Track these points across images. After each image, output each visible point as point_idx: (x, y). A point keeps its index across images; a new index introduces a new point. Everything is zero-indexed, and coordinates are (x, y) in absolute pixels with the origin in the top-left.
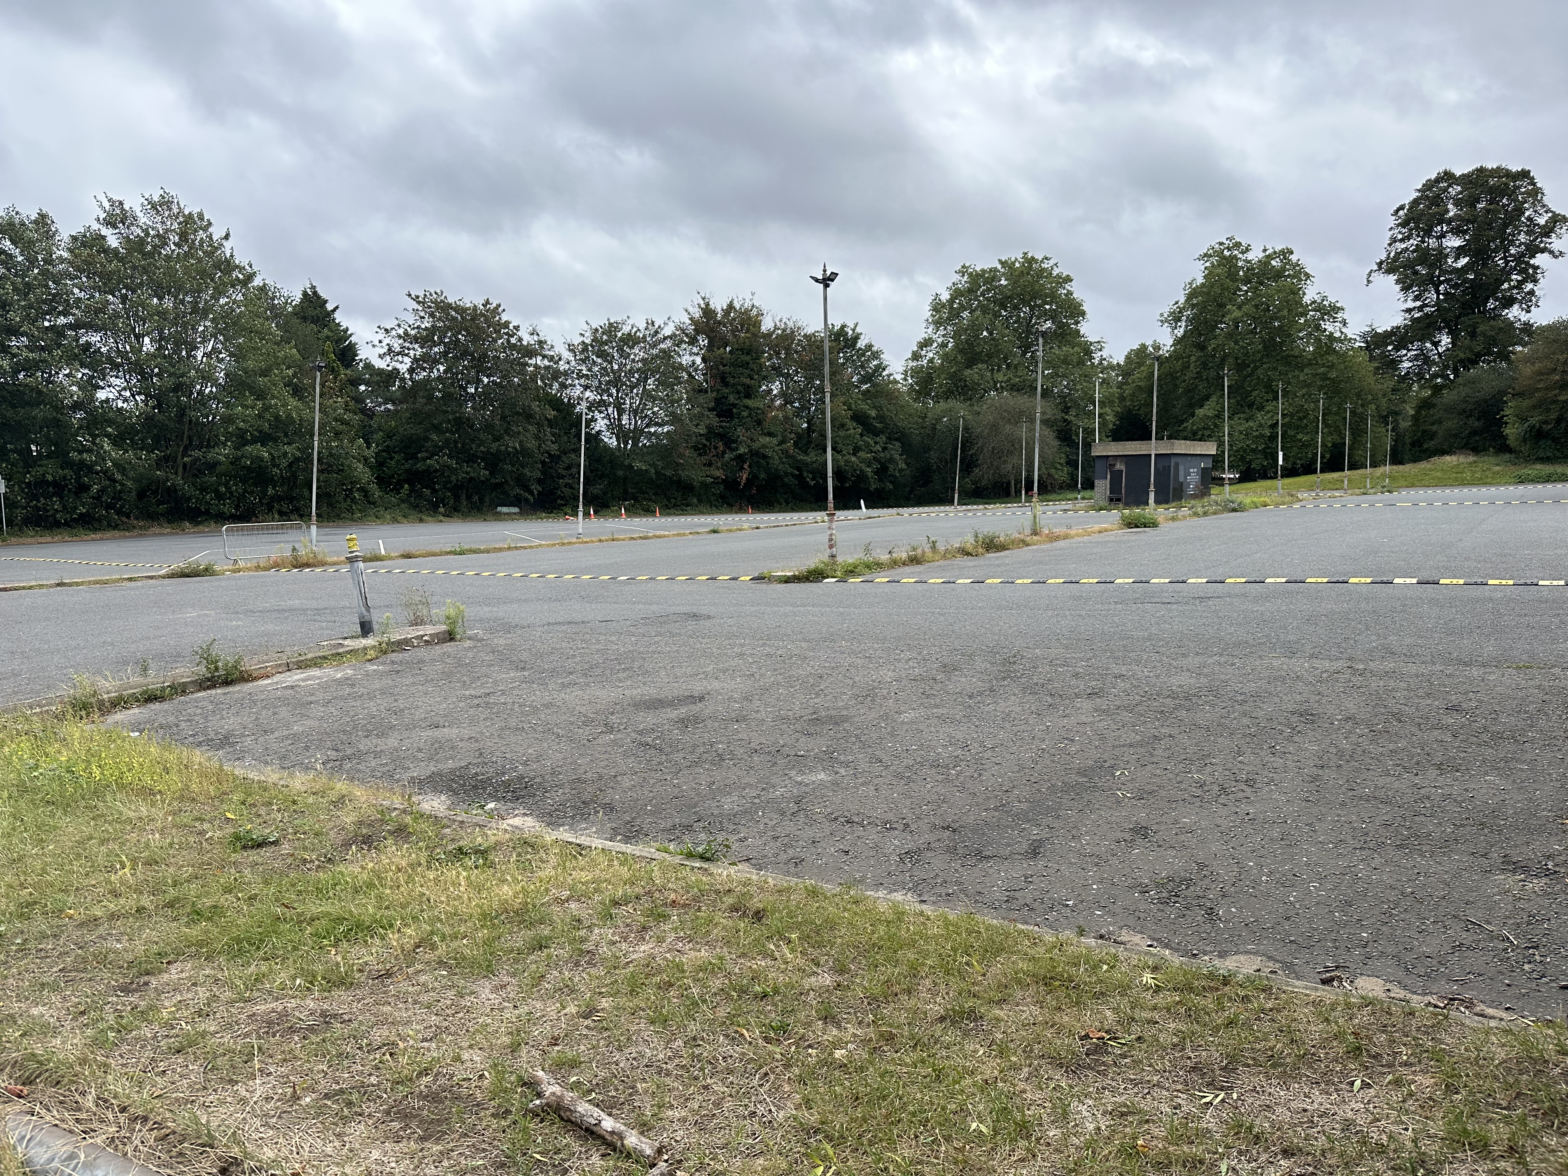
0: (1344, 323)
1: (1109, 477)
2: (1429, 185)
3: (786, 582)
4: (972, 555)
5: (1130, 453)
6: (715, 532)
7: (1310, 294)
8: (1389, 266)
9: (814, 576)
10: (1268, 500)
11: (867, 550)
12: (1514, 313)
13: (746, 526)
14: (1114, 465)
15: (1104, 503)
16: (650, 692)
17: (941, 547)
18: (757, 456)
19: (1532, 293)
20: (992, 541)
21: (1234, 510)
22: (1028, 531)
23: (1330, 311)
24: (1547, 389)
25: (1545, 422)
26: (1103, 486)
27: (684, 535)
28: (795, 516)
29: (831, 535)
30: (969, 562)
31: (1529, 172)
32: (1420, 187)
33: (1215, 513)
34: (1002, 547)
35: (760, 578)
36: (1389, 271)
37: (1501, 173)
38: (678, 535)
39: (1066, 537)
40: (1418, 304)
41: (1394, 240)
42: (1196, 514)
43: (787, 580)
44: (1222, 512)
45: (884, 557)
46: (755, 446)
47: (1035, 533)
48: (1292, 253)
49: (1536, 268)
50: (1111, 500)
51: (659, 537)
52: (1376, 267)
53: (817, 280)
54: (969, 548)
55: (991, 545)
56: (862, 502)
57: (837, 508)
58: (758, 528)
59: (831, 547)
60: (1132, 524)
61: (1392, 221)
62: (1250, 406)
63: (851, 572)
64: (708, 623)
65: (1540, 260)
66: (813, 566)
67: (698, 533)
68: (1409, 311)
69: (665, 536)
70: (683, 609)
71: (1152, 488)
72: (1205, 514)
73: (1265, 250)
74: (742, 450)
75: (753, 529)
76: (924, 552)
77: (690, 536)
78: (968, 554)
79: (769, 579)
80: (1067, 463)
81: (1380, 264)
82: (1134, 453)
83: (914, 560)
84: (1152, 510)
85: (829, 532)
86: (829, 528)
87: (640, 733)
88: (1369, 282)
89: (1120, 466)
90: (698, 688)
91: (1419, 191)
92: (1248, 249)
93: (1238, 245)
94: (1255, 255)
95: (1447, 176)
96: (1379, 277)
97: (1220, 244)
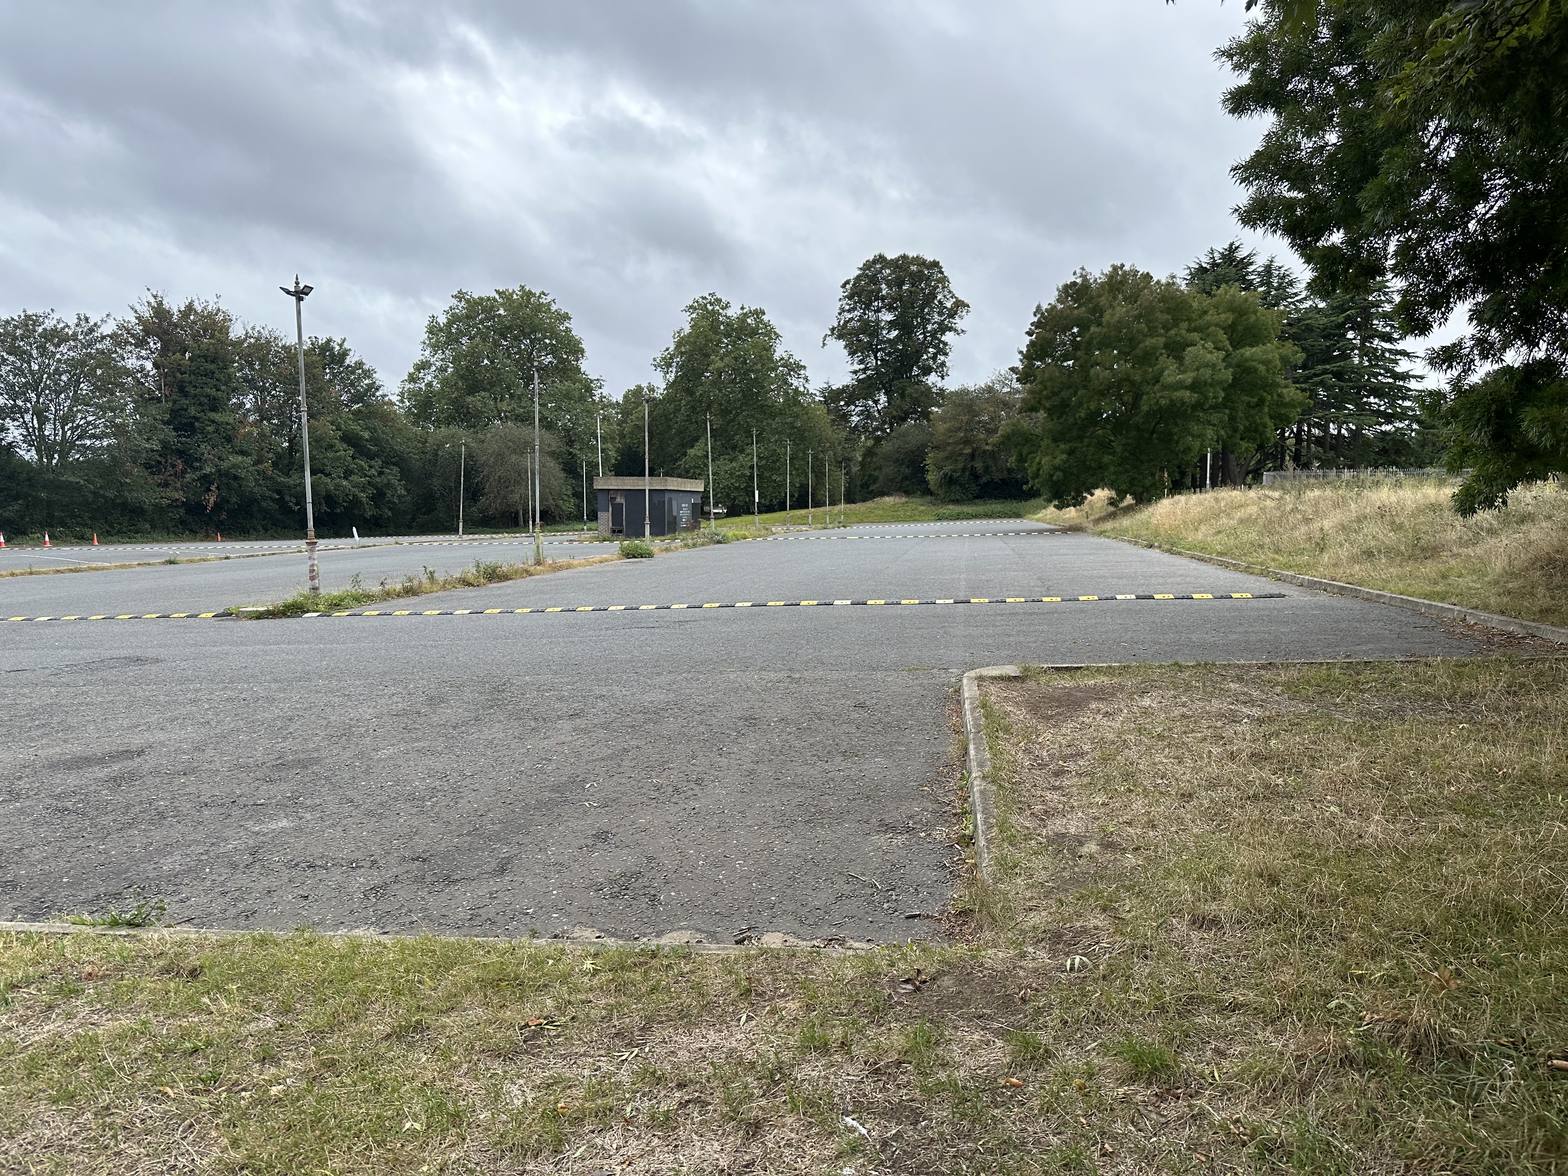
0: (807, 379)
1: (611, 509)
2: (868, 265)
3: (258, 618)
4: (473, 585)
5: (628, 488)
6: (171, 562)
7: (779, 352)
8: (841, 332)
9: (293, 610)
10: (747, 533)
11: (356, 581)
12: (932, 379)
13: (211, 556)
14: (615, 498)
15: (607, 534)
16: (75, 749)
17: (440, 577)
18: (228, 477)
19: (943, 364)
20: (494, 571)
21: (719, 542)
22: (531, 561)
23: (796, 368)
24: (955, 443)
25: (955, 471)
26: (605, 518)
27: (130, 566)
28: (275, 544)
29: (313, 565)
30: (469, 592)
31: (938, 262)
32: (861, 266)
33: (703, 545)
34: (505, 577)
35: (227, 614)
36: (839, 337)
37: (919, 261)
38: (123, 566)
39: (569, 567)
40: (862, 366)
41: (842, 310)
42: (687, 546)
43: (260, 616)
44: (708, 544)
45: (376, 589)
46: (225, 465)
47: (538, 563)
48: (764, 313)
49: (945, 344)
50: (614, 531)
51: (96, 569)
52: (829, 333)
53: (288, 292)
54: (470, 578)
55: (494, 575)
56: (354, 529)
57: (319, 536)
58: (227, 558)
59: (312, 578)
60: (630, 554)
61: (841, 293)
62: (734, 448)
63: (336, 605)
64: (154, 668)
65: (948, 337)
66: (290, 600)
67: (149, 564)
68: (855, 372)
69: (103, 568)
70: (123, 653)
71: (647, 521)
72: (694, 545)
73: (742, 308)
74: (208, 470)
75: (221, 559)
76: (420, 582)
77: (139, 569)
78: (470, 584)
79: (237, 616)
80: (574, 495)
81: (833, 330)
82: (632, 488)
83: (410, 591)
84: (648, 541)
85: (310, 563)
86: (310, 558)
87: (58, 797)
88: (824, 345)
89: (620, 500)
90: (136, 741)
91: (860, 269)
92: (727, 306)
93: (719, 301)
94: (733, 312)
95: (881, 259)
96: (832, 342)
97: (704, 298)
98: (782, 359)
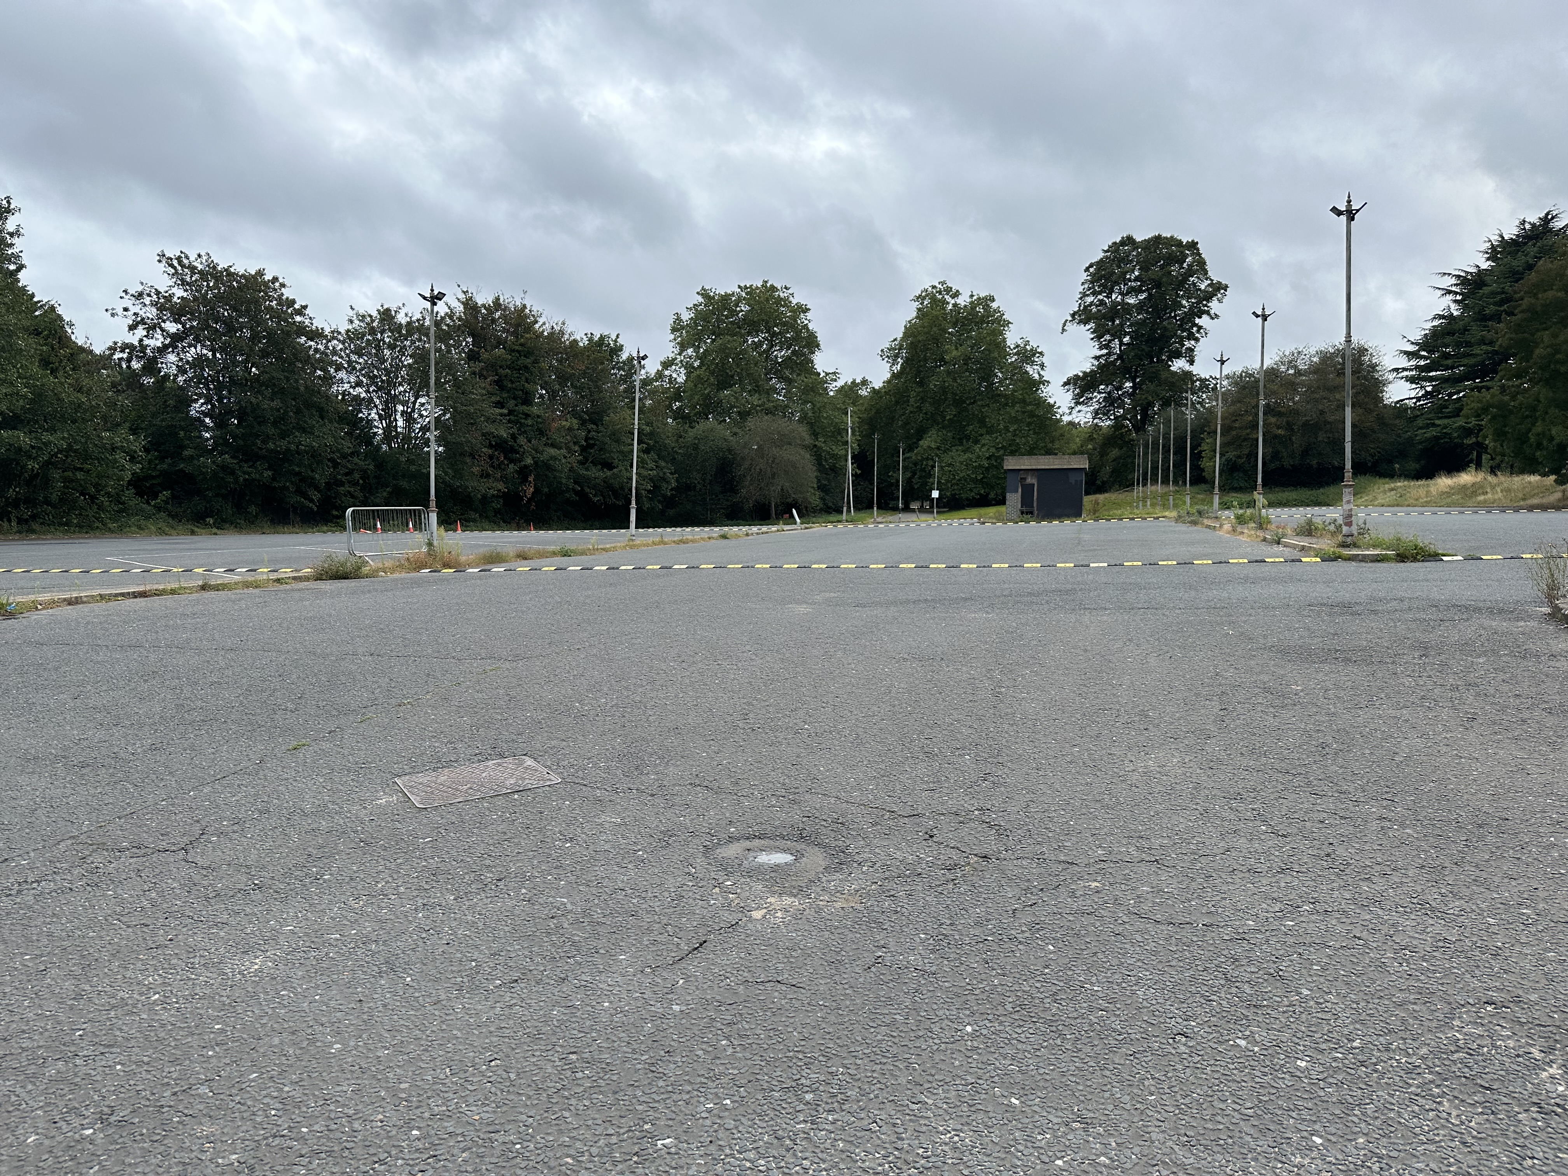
0: (1042, 366)
1: (1020, 490)
2: (1115, 248)
5: (1043, 467)
7: (1012, 338)
8: (1083, 316)
12: (1179, 365)
14: (1025, 479)
15: (1016, 514)
18: (544, 468)
19: (1191, 350)
23: (1028, 355)
24: (1240, 428)
25: (1239, 457)
26: (1014, 499)
31: (1197, 243)
32: (1106, 248)
36: (1085, 322)
37: (1173, 242)
40: (1105, 351)
41: (1084, 295)
48: (993, 300)
49: (1200, 328)
50: (1022, 513)
52: (1070, 319)
56: (794, 511)
61: (1084, 276)
65: (1203, 321)
68: (1097, 358)
73: (972, 296)
74: (529, 461)
81: (1073, 315)
82: (1047, 467)
88: (1063, 330)
89: (1029, 480)
91: (1106, 251)
92: (956, 294)
93: (948, 290)
94: (963, 300)
95: (1128, 240)
96: (1073, 328)
97: (934, 287)
98: (1018, 346)
